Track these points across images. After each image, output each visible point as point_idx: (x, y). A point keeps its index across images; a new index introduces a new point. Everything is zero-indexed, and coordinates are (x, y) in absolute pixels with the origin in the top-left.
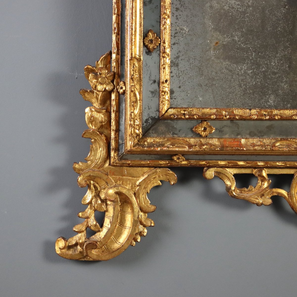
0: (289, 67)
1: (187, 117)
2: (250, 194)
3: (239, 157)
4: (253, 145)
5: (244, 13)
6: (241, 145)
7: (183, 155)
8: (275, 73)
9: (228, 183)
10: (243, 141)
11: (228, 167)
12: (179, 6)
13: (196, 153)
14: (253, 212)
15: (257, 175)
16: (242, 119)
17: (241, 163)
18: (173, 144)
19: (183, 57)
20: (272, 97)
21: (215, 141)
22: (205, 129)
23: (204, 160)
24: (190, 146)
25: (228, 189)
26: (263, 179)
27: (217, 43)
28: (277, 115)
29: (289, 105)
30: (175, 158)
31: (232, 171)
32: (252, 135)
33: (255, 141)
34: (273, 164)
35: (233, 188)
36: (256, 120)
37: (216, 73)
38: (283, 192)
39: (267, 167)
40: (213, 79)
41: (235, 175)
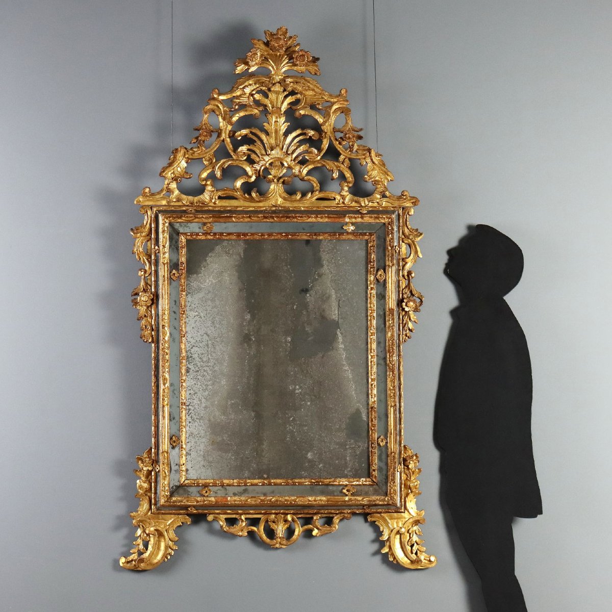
0: (257, 454)
1: (196, 485)
2: (235, 530)
3: (227, 508)
4: (235, 501)
5: (229, 423)
6: (227, 501)
7: (194, 507)
8: (248, 458)
9: (221, 523)
10: (229, 498)
11: (221, 514)
12: (191, 420)
13: (202, 506)
14: (238, 541)
15: (238, 518)
16: (229, 485)
17: (229, 511)
18: (188, 501)
19: (193, 450)
20: (247, 472)
21: (213, 499)
22: (206, 492)
23: (207, 510)
24: (197, 502)
25: (222, 527)
26: (242, 521)
27: (213, 441)
28: (249, 483)
29: (257, 477)
30: (189, 509)
31: (223, 517)
32: (235, 494)
33: (236, 498)
34: (247, 512)
35: (224, 527)
36: (237, 486)
37: (213, 458)
38: (255, 529)
39: (244, 514)
40: (211, 462)
41: (226, 519)
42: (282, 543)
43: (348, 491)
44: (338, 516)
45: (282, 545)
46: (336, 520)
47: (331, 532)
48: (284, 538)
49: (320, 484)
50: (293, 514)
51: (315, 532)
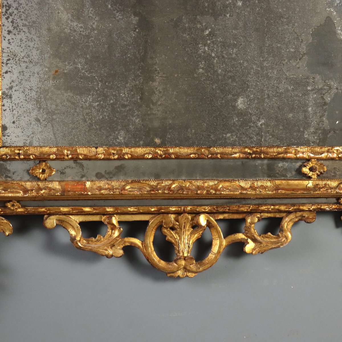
0: (141, 99)
1: (22, 157)
2: (99, 244)
3: (85, 203)
4: (100, 189)
5: (88, 37)
6: (85, 189)
7: (18, 201)
8: (124, 106)
9: (73, 233)
10: (88, 184)
11: (72, 215)
12: (11, 29)
13: (34, 199)
14: (104, 265)
15: (106, 223)
16: (87, 158)
17: (87, 209)
18: (5, 190)
19: (17, 88)
20: (122, 133)
21: (56, 185)
22: (44, 171)
23: (44, 207)
24: (26, 191)
25: (73, 239)
26: (113, 228)
27: (56, 72)
28: (127, 154)
29: (141, 142)
30: (9, 205)
31: (76, 219)
32: (99, 176)
33: (102, 183)
34: (124, 209)
35: (78, 239)
36: (103, 159)
37: (57, 106)
38: (137, 242)
39: (117, 214)
40: (53, 113)
41: (81, 224)
42: (188, 268)
43: (311, 169)
44: (292, 216)
45: (189, 271)
46: (287, 223)
47: (279, 247)
48: (191, 258)
49: (263, 156)
50: (210, 213)
51: (250, 247)
